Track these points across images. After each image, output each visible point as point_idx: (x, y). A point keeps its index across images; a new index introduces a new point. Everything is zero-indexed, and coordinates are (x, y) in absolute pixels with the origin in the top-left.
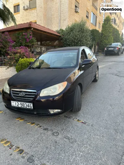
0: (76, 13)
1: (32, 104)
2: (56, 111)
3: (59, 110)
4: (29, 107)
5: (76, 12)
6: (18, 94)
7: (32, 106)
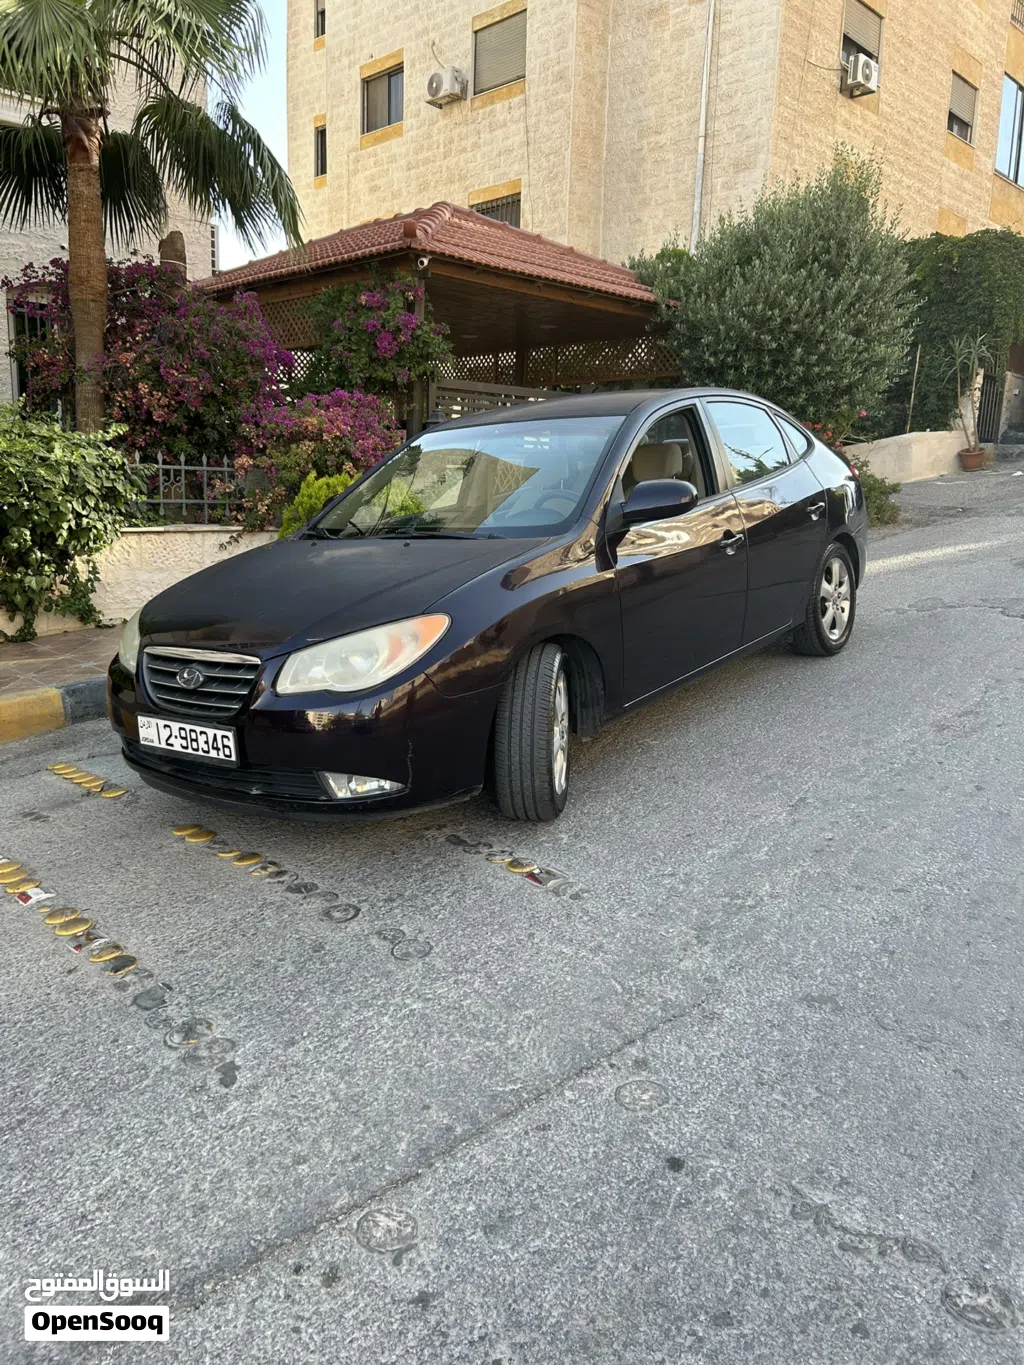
0: (852, 97)
1: (230, 734)
2: (369, 786)
3: (387, 785)
4: (218, 749)
5: (852, 91)
6: (174, 675)
7: (231, 743)
